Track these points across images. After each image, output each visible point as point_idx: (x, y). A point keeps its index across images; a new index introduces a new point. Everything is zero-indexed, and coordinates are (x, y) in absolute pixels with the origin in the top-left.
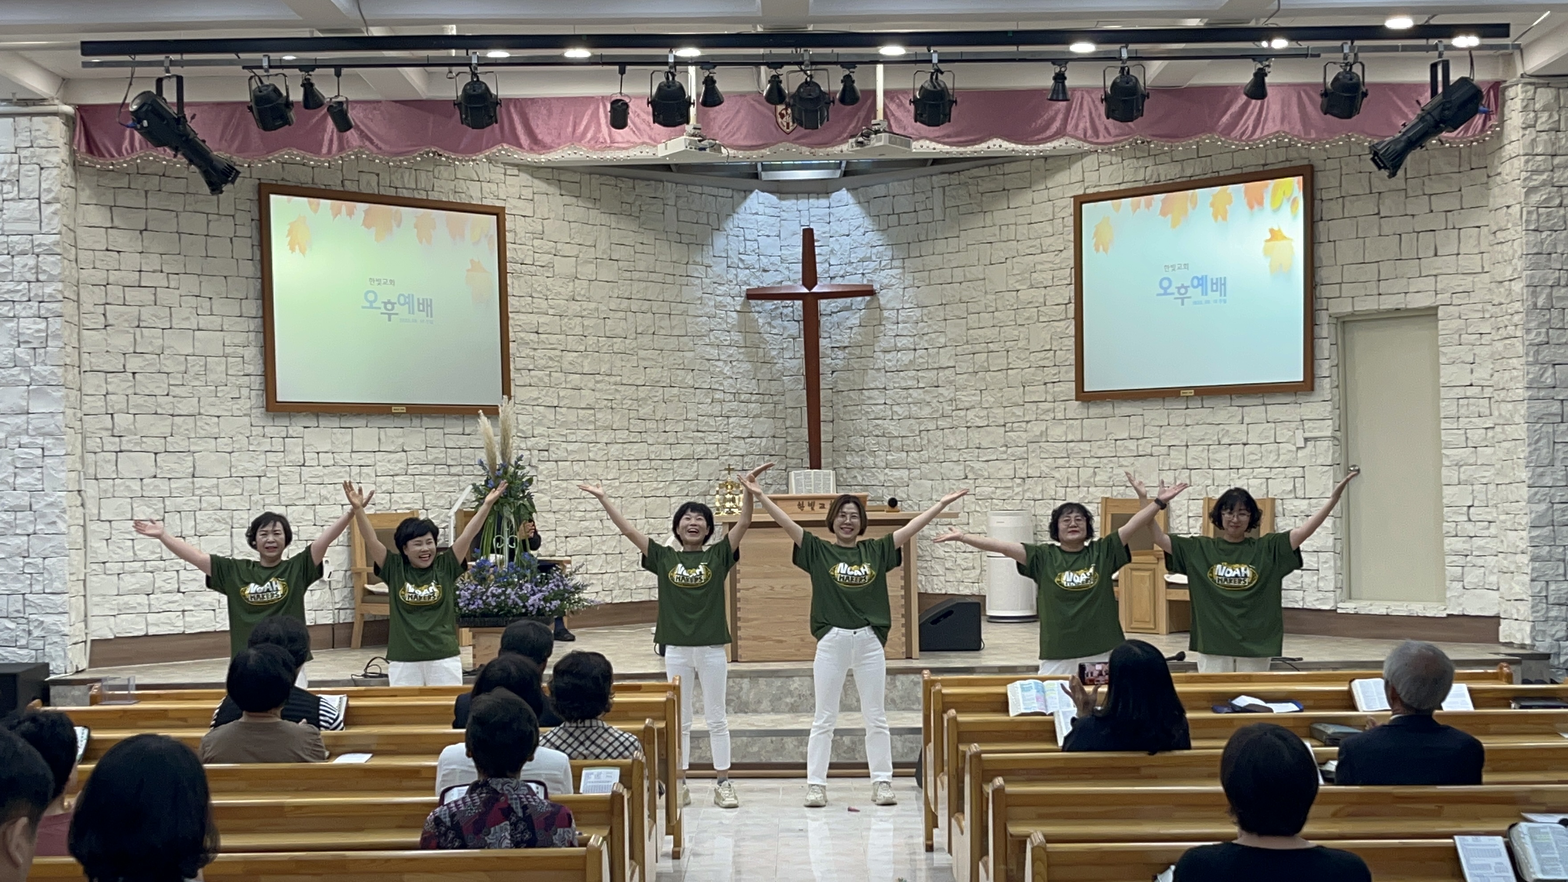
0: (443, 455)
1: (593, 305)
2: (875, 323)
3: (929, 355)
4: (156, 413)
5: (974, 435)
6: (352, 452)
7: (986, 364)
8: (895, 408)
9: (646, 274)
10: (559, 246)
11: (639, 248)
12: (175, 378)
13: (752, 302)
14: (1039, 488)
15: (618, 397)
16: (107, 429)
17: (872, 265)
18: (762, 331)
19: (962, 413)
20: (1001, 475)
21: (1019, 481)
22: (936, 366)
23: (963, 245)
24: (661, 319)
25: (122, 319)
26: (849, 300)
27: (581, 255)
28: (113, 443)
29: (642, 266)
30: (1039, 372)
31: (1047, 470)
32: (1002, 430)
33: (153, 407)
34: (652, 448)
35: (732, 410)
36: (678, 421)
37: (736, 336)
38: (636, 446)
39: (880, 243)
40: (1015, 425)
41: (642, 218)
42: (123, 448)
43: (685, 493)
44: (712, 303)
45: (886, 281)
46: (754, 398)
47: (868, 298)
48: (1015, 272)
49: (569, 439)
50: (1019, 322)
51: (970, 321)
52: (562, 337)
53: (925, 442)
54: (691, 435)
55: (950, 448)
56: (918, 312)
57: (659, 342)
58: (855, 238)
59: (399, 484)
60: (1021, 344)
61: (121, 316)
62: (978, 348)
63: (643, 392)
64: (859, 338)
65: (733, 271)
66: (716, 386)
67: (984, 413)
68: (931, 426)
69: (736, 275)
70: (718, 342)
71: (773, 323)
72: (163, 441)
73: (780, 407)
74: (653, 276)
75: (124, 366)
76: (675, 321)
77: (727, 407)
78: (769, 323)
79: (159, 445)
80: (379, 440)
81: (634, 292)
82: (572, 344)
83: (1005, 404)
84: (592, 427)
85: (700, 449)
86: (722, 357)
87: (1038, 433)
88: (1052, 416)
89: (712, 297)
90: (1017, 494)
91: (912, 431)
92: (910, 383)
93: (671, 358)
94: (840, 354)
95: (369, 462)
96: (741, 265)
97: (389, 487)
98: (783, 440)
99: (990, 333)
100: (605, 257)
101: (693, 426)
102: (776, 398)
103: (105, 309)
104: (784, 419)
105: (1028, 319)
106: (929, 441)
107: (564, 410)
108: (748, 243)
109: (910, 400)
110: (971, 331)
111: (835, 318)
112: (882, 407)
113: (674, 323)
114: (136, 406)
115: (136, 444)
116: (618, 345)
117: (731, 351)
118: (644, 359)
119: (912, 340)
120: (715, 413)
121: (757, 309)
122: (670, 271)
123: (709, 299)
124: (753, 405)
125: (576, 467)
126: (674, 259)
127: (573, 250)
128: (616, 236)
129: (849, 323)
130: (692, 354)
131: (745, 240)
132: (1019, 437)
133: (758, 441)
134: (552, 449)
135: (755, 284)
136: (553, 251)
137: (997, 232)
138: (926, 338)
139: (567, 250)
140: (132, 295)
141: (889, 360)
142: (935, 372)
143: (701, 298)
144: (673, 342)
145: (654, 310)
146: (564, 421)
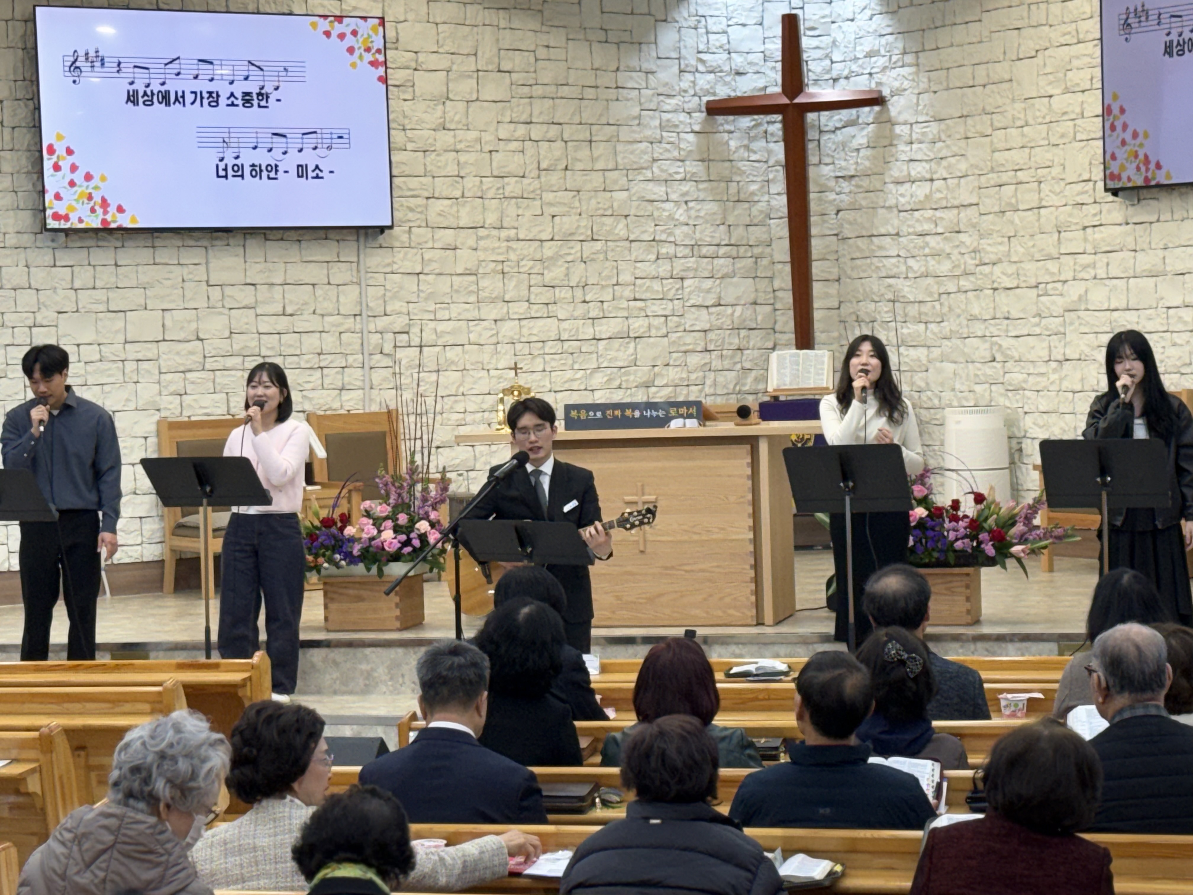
0: (254, 343)
1: (473, 135)
2: (886, 142)
3: (948, 188)
5: (1002, 298)
6: (126, 342)
7: (1013, 201)
8: (911, 262)
9: (553, 88)
10: (421, 57)
11: (542, 53)
13: (720, 119)
14: (1078, 375)
15: (513, 256)
17: (881, 61)
18: (735, 157)
19: (986, 269)
20: (1032, 356)
21: (1054, 365)
22: (956, 203)
23: (986, 33)
24: (576, 149)
26: (853, 112)
27: (455, 67)
29: (546, 77)
30: (1076, 211)
31: (1087, 350)
32: (1034, 292)
34: (565, 325)
35: (688, 269)
36: (603, 287)
37: (693, 167)
38: (540, 323)
39: (889, 30)
40: (1049, 286)
41: (546, 13)
43: (617, 383)
44: (657, 123)
45: (896, 84)
46: (722, 251)
47: (877, 108)
48: (1048, 70)
49: (439, 316)
50: (1053, 141)
51: (995, 141)
52: (427, 180)
53: (945, 309)
54: (625, 304)
55: (973, 318)
56: (933, 129)
57: (573, 180)
58: (861, 23)
59: (193, 383)
60: (1055, 171)
62: (1005, 178)
63: (549, 250)
64: (867, 163)
65: (689, 77)
66: (664, 237)
67: (1011, 269)
68: (951, 287)
69: (694, 82)
70: (664, 176)
71: (754, 146)
73: (765, 262)
74: (565, 91)
76: (600, 149)
77: (679, 266)
78: (747, 147)
80: (163, 325)
81: (536, 112)
82: (442, 187)
83: (1038, 256)
84: (473, 298)
85: (638, 325)
86: (674, 197)
87: (1075, 298)
88: (1092, 272)
89: (657, 114)
90: (1052, 383)
91: (931, 294)
92: (927, 227)
93: (593, 202)
94: (845, 186)
95: (150, 356)
96: (701, 68)
97: (179, 386)
98: (769, 308)
99: (1018, 157)
100: (490, 68)
101: (628, 292)
102: (757, 251)
104: (771, 278)
105: (1063, 136)
106: (950, 309)
107: (431, 278)
108: (712, 37)
109: (927, 251)
110: (996, 154)
111: (840, 136)
112: (894, 260)
113: (596, 153)
116: (512, 186)
117: (686, 187)
118: (551, 204)
119: (927, 166)
120: (662, 274)
121: (727, 127)
122: (591, 82)
123: (652, 118)
124: (721, 261)
125: (451, 354)
126: (596, 66)
127: (444, 62)
128: (508, 39)
129: (855, 144)
130: (625, 194)
131: (707, 33)
132: (1054, 303)
133: (729, 310)
134: (414, 330)
135: (723, 92)
136: (413, 65)
137: (1025, 14)
138: (944, 163)
139: (433, 61)
141: (902, 195)
142: (955, 211)
143: (639, 117)
144: (596, 180)
145: (566, 137)
146: (431, 293)
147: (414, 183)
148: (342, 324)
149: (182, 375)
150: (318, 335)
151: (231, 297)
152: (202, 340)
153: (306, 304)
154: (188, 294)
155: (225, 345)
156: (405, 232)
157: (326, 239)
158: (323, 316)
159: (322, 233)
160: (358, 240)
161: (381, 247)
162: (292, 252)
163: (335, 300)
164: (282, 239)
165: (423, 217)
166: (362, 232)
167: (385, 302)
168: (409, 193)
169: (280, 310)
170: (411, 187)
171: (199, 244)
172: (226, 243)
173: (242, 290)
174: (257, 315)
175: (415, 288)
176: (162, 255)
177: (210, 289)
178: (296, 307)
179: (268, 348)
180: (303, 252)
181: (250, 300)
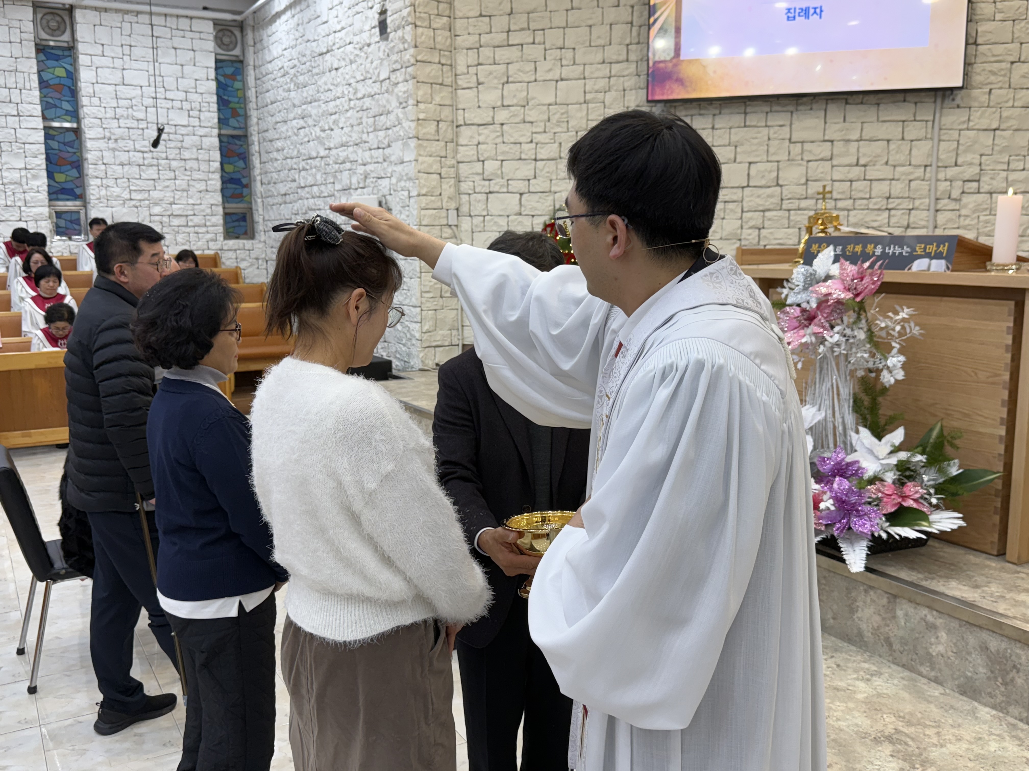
4: (520, 159)
12: (536, 127)
16: (478, 174)
25: (491, 76)
28: (484, 186)
33: (518, 153)
42: (491, 190)
52: (1014, 46)
59: (770, 220)
61: (491, 73)
72: (527, 182)
75: (493, 118)
79: (522, 186)
97: (758, 222)
103: (477, 70)
114: (503, 153)
115: (502, 186)
134: (984, 179)
140: (503, 54)
146: (1006, 146)
147: (999, 49)
148: (911, 173)
149: (762, 214)
150: (889, 182)
151: (810, 152)
152: (781, 186)
153: (879, 156)
154: (772, 150)
155: (801, 190)
156: (985, 93)
157: (904, 101)
158: (895, 166)
159: (901, 96)
160: (935, 102)
161: (958, 107)
162: (870, 113)
163: (908, 152)
164: (862, 103)
165: (1007, 79)
166: (940, 93)
167: (957, 155)
168: (993, 59)
169: (854, 161)
170: (995, 53)
171: (785, 109)
172: (809, 107)
173: (819, 146)
174: (833, 166)
175: (990, 142)
176: (752, 119)
177: (792, 145)
178: (868, 159)
179: (839, 193)
180: (881, 114)
181: (827, 154)
